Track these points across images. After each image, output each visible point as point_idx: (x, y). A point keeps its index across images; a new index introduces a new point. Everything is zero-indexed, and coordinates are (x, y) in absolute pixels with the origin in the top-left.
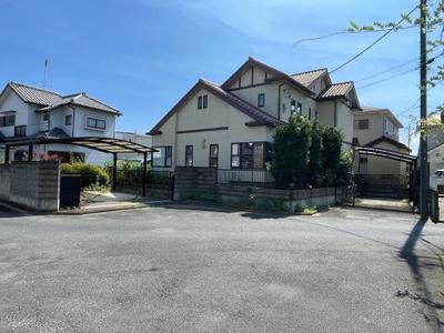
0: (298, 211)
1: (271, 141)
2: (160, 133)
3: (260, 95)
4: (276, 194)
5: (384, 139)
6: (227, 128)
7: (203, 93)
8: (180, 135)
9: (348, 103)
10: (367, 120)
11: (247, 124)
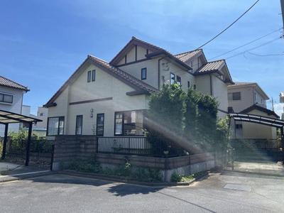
0: (175, 181)
1: (147, 107)
2: (55, 105)
3: (142, 69)
4: (152, 162)
5: (255, 107)
6: (111, 98)
7: (92, 68)
8: (72, 106)
9: (222, 77)
10: (239, 93)
11: (128, 94)
